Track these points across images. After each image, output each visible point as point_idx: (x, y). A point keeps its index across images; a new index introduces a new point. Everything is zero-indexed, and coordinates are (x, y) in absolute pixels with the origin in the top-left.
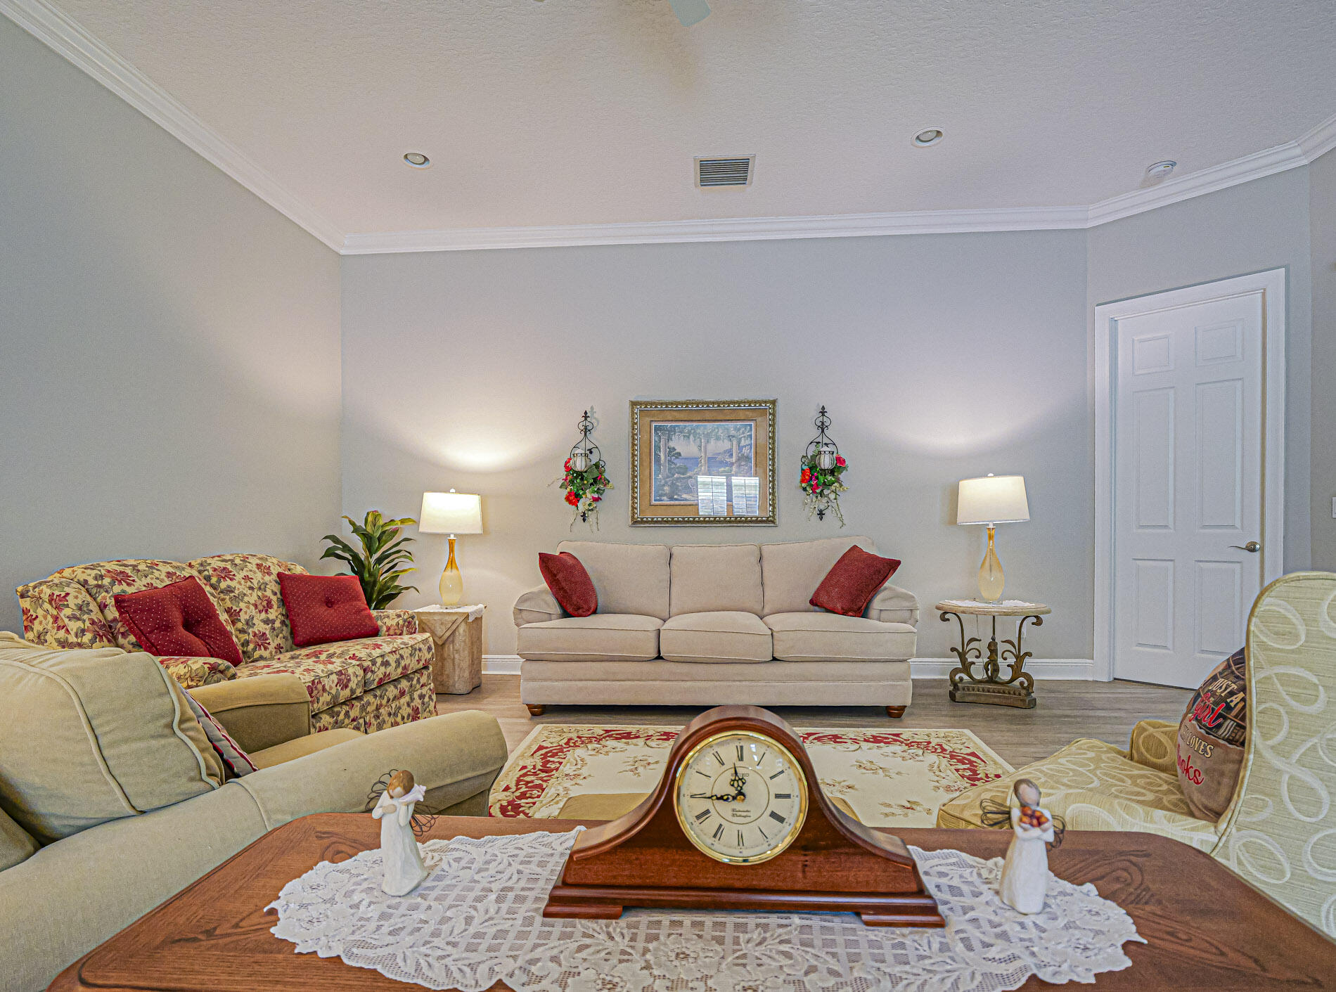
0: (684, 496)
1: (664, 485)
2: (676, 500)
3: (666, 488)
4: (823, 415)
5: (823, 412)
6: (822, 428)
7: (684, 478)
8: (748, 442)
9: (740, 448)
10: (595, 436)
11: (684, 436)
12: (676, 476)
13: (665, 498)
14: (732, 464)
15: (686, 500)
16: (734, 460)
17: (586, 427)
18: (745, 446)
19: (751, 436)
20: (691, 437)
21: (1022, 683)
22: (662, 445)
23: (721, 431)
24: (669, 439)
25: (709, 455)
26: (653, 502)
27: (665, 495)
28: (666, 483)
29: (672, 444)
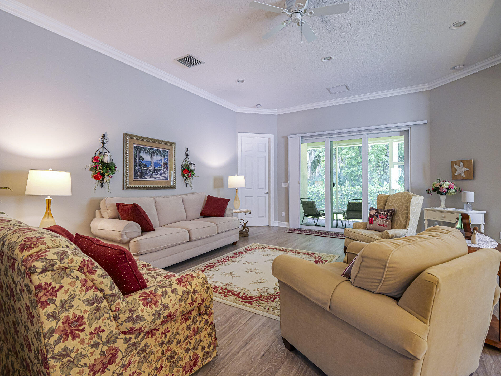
0: (146, 177)
1: (138, 172)
2: (143, 178)
3: (139, 173)
4: (187, 151)
5: (187, 150)
6: (187, 155)
7: (145, 170)
8: (167, 157)
9: (164, 159)
10: (107, 146)
11: (146, 152)
12: (143, 168)
13: (138, 177)
14: (162, 165)
15: (146, 178)
16: (162, 164)
17: (103, 142)
18: (166, 159)
19: (168, 155)
20: (148, 153)
21: (246, 230)
22: (137, 154)
23: (158, 152)
24: (140, 152)
25: (154, 161)
26: (134, 179)
27: (139, 176)
28: (139, 171)
29: (141, 155)
